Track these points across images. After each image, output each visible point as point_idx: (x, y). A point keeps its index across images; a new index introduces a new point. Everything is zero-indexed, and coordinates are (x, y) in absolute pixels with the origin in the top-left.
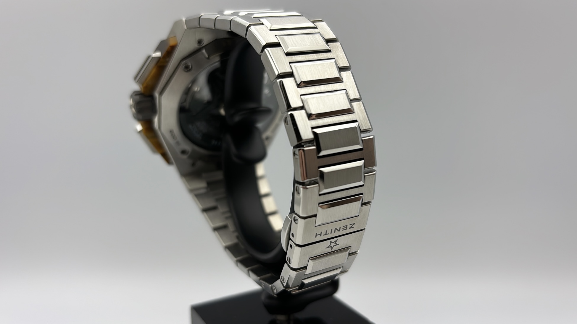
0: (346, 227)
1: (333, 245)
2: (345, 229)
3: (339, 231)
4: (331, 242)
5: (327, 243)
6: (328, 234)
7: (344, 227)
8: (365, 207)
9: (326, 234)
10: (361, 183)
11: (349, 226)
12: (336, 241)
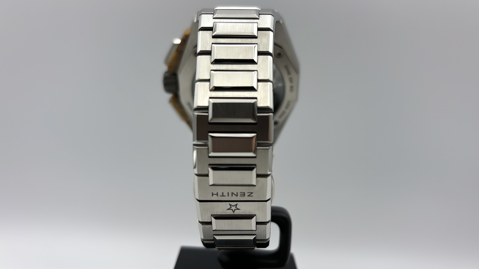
0: (243, 193)
1: (233, 208)
2: (243, 195)
3: (237, 196)
4: (230, 205)
5: (227, 205)
6: (225, 196)
7: (241, 193)
8: (261, 179)
9: (223, 196)
10: (251, 154)
11: (247, 194)
12: (236, 205)
